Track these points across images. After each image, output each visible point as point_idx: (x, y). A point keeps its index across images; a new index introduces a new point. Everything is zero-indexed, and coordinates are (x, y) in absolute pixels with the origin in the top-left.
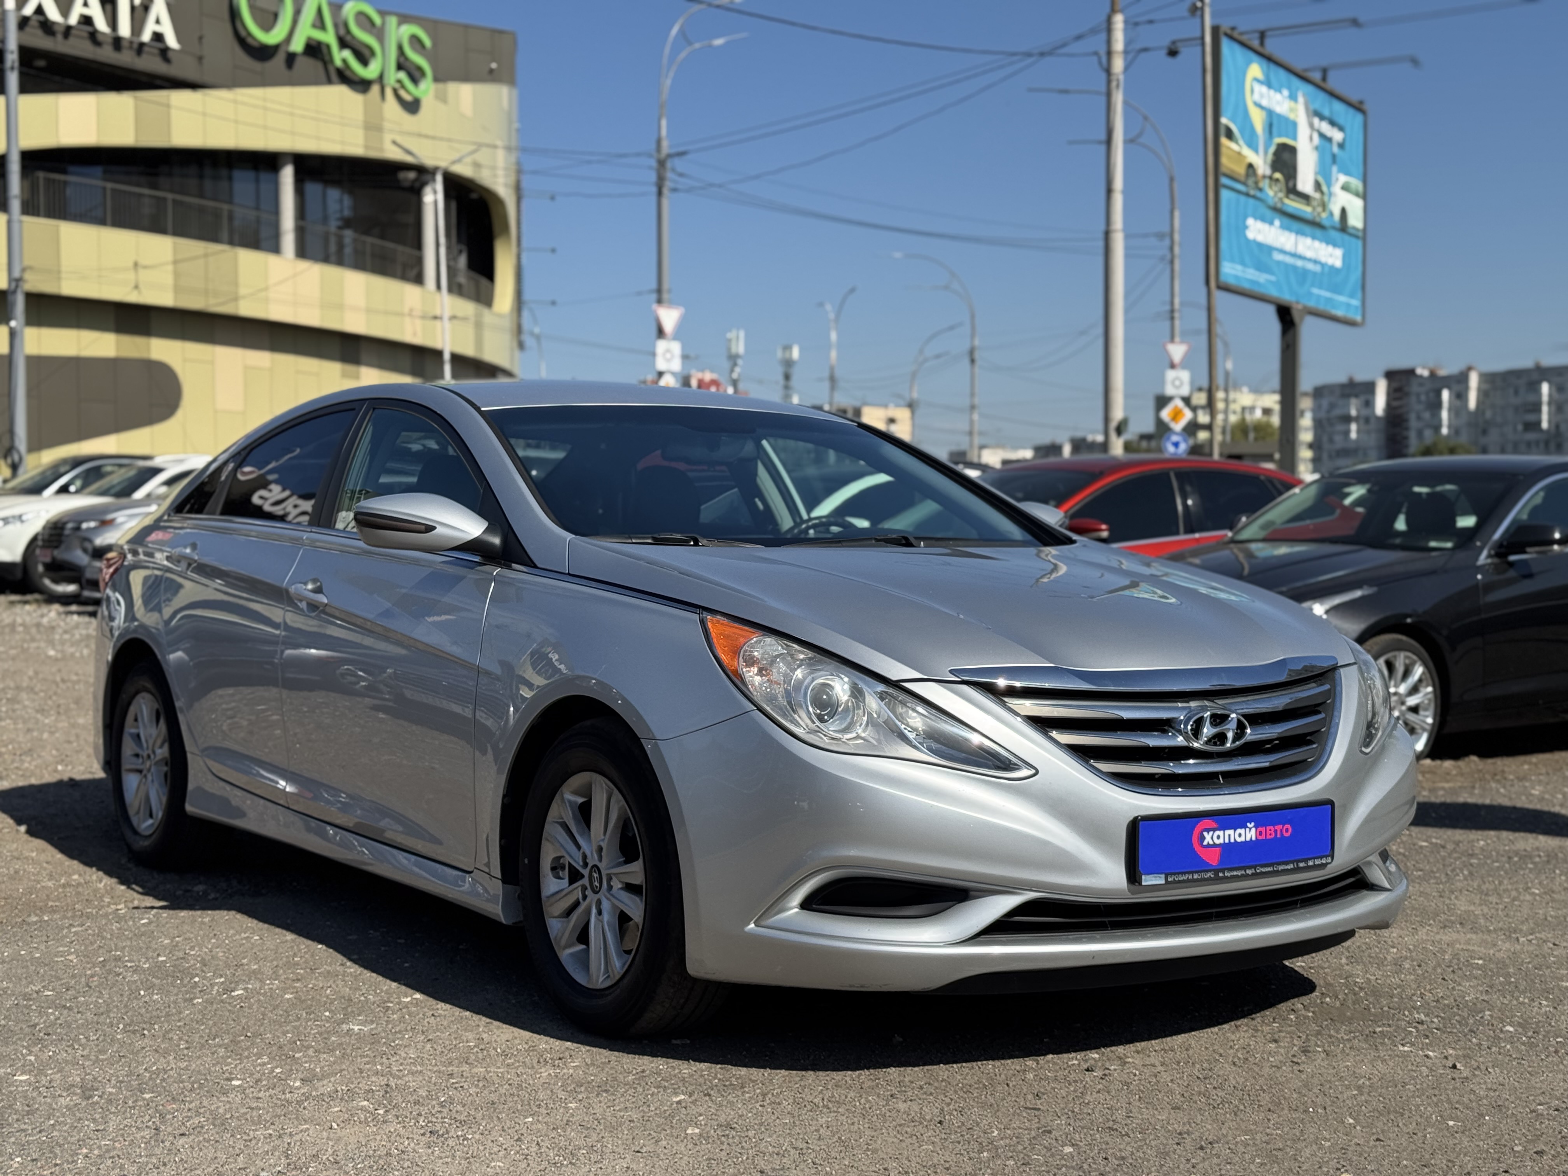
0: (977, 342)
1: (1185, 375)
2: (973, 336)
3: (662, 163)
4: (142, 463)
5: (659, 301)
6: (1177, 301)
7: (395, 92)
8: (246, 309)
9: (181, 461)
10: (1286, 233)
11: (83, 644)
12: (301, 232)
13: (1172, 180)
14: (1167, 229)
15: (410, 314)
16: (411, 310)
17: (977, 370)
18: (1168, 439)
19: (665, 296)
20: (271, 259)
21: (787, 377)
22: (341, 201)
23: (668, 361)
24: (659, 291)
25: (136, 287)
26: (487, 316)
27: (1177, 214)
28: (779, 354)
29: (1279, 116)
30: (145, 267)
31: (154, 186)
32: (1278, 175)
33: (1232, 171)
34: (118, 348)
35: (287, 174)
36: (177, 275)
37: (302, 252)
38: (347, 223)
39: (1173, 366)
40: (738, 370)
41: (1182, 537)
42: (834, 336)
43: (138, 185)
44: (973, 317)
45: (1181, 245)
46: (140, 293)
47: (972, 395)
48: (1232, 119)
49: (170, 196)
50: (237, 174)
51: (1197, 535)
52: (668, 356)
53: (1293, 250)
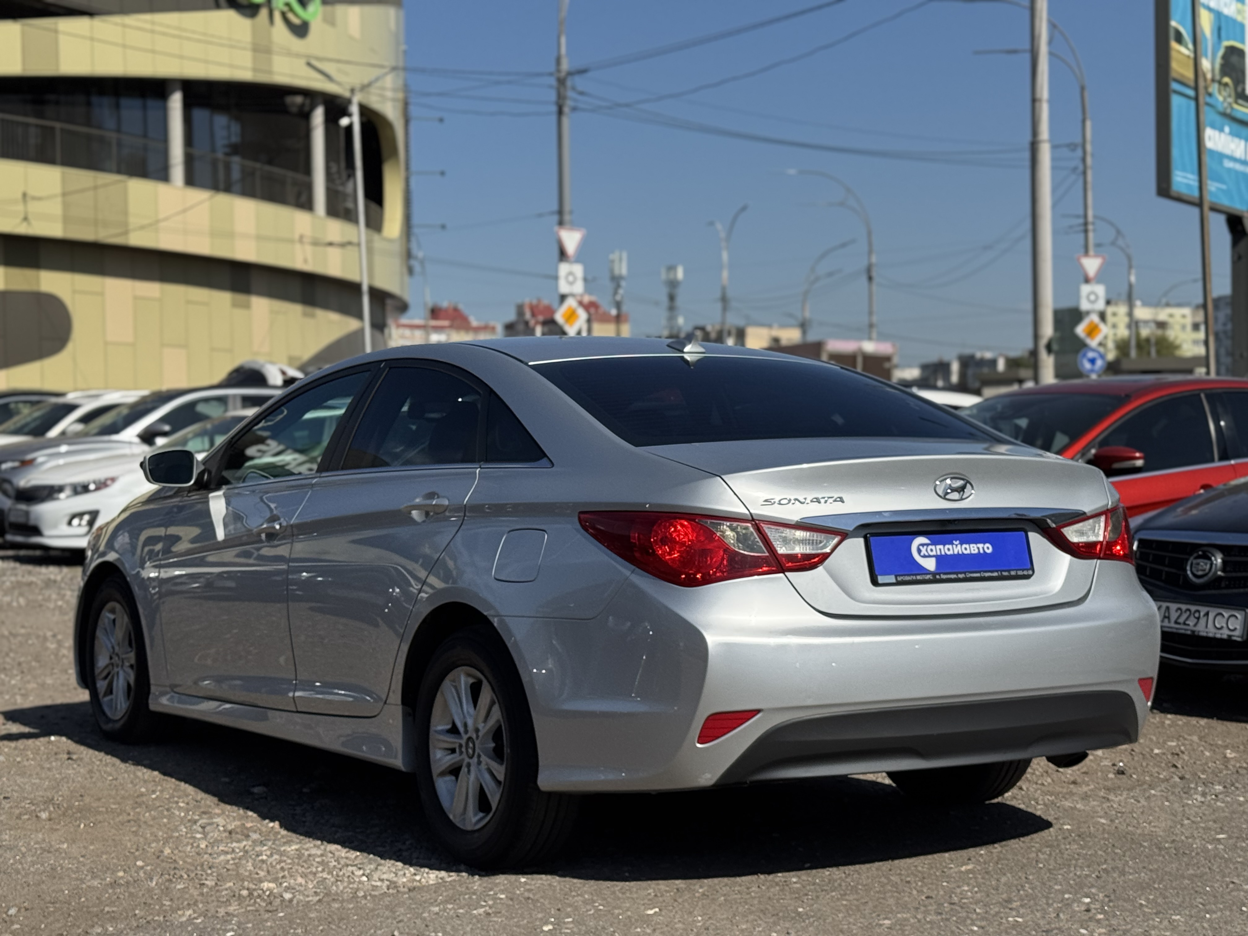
0: (874, 259)
1: (1100, 290)
2: (870, 252)
3: (561, 82)
4: (54, 400)
5: (561, 223)
6: (1090, 213)
7: (283, 15)
8: (137, 240)
9: (97, 396)
10: (1236, 140)
11: (16, 593)
12: (189, 161)
13: (1083, 89)
14: (1079, 140)
15: (301, 239)
16: (301, 237)
17: (875, 288)
18: (1084, 355)
19: (567, 217)
20: (161, 188)
21: (672, 298)
22: (228, 127)
23: (571, 283)
24: (560, 212)
25: (26, 219)
26: (378, 242)
27: (1089, 124)
28: (664, 276)
29: (1227, 18)
30: (34, 198)
31: (40, 115)
32: (1226, 80)
33: (1183, 76)
34: (7, 280)
35: (176, 101)
36: (66, 206)
37: (190, 181)
38: (235, 149)
39: (1087, 280)
40: (621, 291)
41: (1217, 464)
42: (725, 256)
43: (25, 115)
44: (869, 234)
45: (1093, 155)
46: (29, 224)
47: (871, 313)
48: (1180, 23)
49: (58, 125)
50: (125, 102)
51: (1233, 462)
52: (571, 278)
53: (1243, 158)
